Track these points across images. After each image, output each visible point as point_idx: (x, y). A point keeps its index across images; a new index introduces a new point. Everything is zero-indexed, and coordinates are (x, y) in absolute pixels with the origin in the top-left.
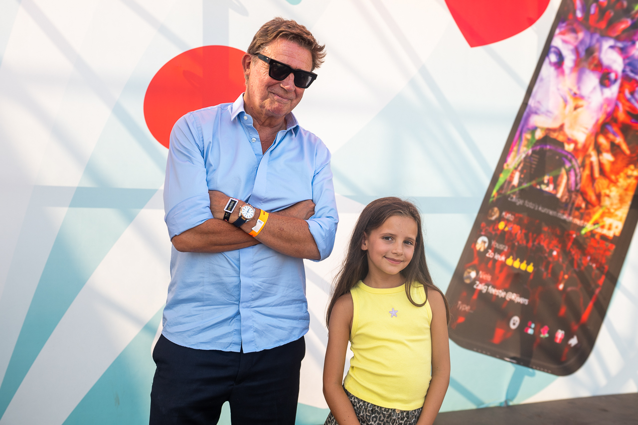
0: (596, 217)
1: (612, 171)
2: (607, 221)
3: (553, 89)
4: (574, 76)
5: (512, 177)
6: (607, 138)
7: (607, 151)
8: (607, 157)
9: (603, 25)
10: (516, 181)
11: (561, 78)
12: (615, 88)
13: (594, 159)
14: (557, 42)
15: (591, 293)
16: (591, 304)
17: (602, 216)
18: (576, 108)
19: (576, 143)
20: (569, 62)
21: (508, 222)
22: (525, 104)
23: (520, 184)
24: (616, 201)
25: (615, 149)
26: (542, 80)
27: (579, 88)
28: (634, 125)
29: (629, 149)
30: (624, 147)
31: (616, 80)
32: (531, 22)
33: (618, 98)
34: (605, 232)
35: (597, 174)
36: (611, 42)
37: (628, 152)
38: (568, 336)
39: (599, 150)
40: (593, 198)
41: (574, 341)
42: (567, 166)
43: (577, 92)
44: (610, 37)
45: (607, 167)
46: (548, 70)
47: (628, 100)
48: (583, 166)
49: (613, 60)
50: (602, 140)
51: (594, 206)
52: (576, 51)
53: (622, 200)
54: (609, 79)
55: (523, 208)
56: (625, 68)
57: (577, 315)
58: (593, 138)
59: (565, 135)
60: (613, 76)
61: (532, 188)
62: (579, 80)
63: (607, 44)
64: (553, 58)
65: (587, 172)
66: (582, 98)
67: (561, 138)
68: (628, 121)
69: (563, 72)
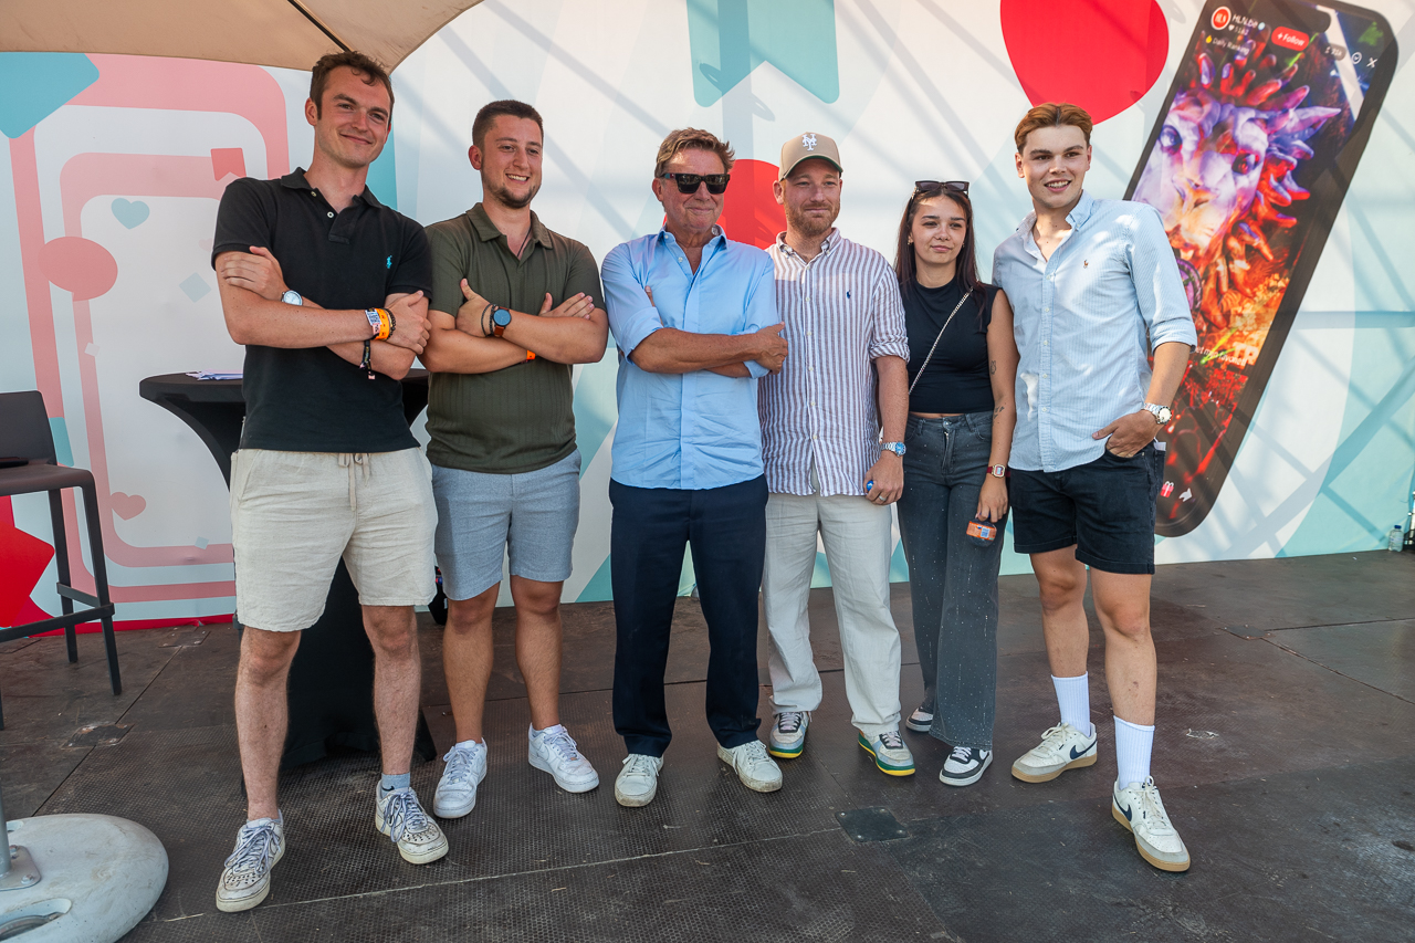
0: (1222, 342)
1: (1246, 283)
2: (1238, 346)
3: (1165, 181)
4: (1196, 162)
6: (1241, 241)
7: (1240, 258)
8: (1240, 266)
9: (1240, 92)
11: (1177, 166)
12: (1255, 174)
13: (1222, 268)
14: (1173, 120)
15: (1212, 437)
16: (1212, 449)
17: (1231, 341)
18: (1197, 204)
19: (1196, 249)
20: (1188, 145)
24: (1251, 321)
25: (1251, 253)
26: (1150, 170)
27: (1202, 178)
28: (1281, 220)
29: (1272, 253)
30: (1266, 250)
31: (1256, 163)
32: (1137, 96)
33: (1259, 187)
34: (1234, 360)
35: (1225, 288)
36: (1252, 114)
37: (1271, 257)
38: (1179, 489)
39: (1228, 256)
40: (1219, 318)
41: (1187, 495)
43: (1200, 183)
44: (1251, 107)
45: (1240, 278)
46: (1158, 158)
47: (1274, 189)
48: (1206, 278)
49: (1254, 137)
50: (1233, 243)
51: (1220, 328)
52: (1200, 129)
53: (1259, 319)
54: (1247, 163)
56: (1270, 146)
57: (1192, 465)
58: (1220, 241)
59: (1180, 240)
60: (1252, 159)
62: (1203, 167)
63: (1244, 116)
64: (1166, 141)
65: (1211, 285)
66: (1207, 190)
68: (1273, 216)
69: (1180, 159)
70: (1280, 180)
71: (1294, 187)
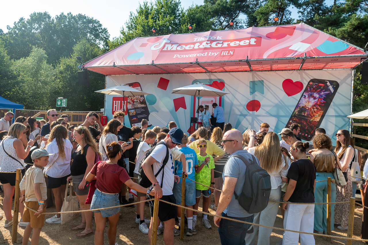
0: (313, 118)
1: (317, 112)
2: (316, 119)
3: (304, 101)
5: (296, 113)
6: (315, 107)
8: (315, 110)
9: (314, 91)
10: (297, 113)
12: (317, 100)
13: (313, 110)
14: (304, 94)
15: (313, 130)
16: (313, 131)
17: (315, 118)
18: (309, 103)
19: (309, 108)
20: (307, 96)
21: (295, 119)
22: (298, 103)
23: (298, 113)
24: (318, 116)
25: (317, 108)
26: (302, 99)
31: (317, 98)
32: (299, 92)
34: (315, 120)
35: (313, 112)
36: (316, 93)
37: (320, 109)
38: (308, 135)
39: (314, 109)
40: (313, 116)
41: (309, 136)
42: (307, 111)
44: (316, 92)
45: (316, 111)
48: (310, 111)
49: (317, 96)
50: (314, 107)
51: (313, 117)
52: (308, 95)
53: (319, 116)
55: (298, 117)
56: (319, 96)
57: (310, 133)
61: (300, 114)
62: (309, 99)
63: (315, 94)
64: (304, 96)
65: (311, 112)
66: (310, 101)
67: (305, 107)
68: (320, 104)
69: (306, 98)
70: (321, 100)
71: (323, 101)
